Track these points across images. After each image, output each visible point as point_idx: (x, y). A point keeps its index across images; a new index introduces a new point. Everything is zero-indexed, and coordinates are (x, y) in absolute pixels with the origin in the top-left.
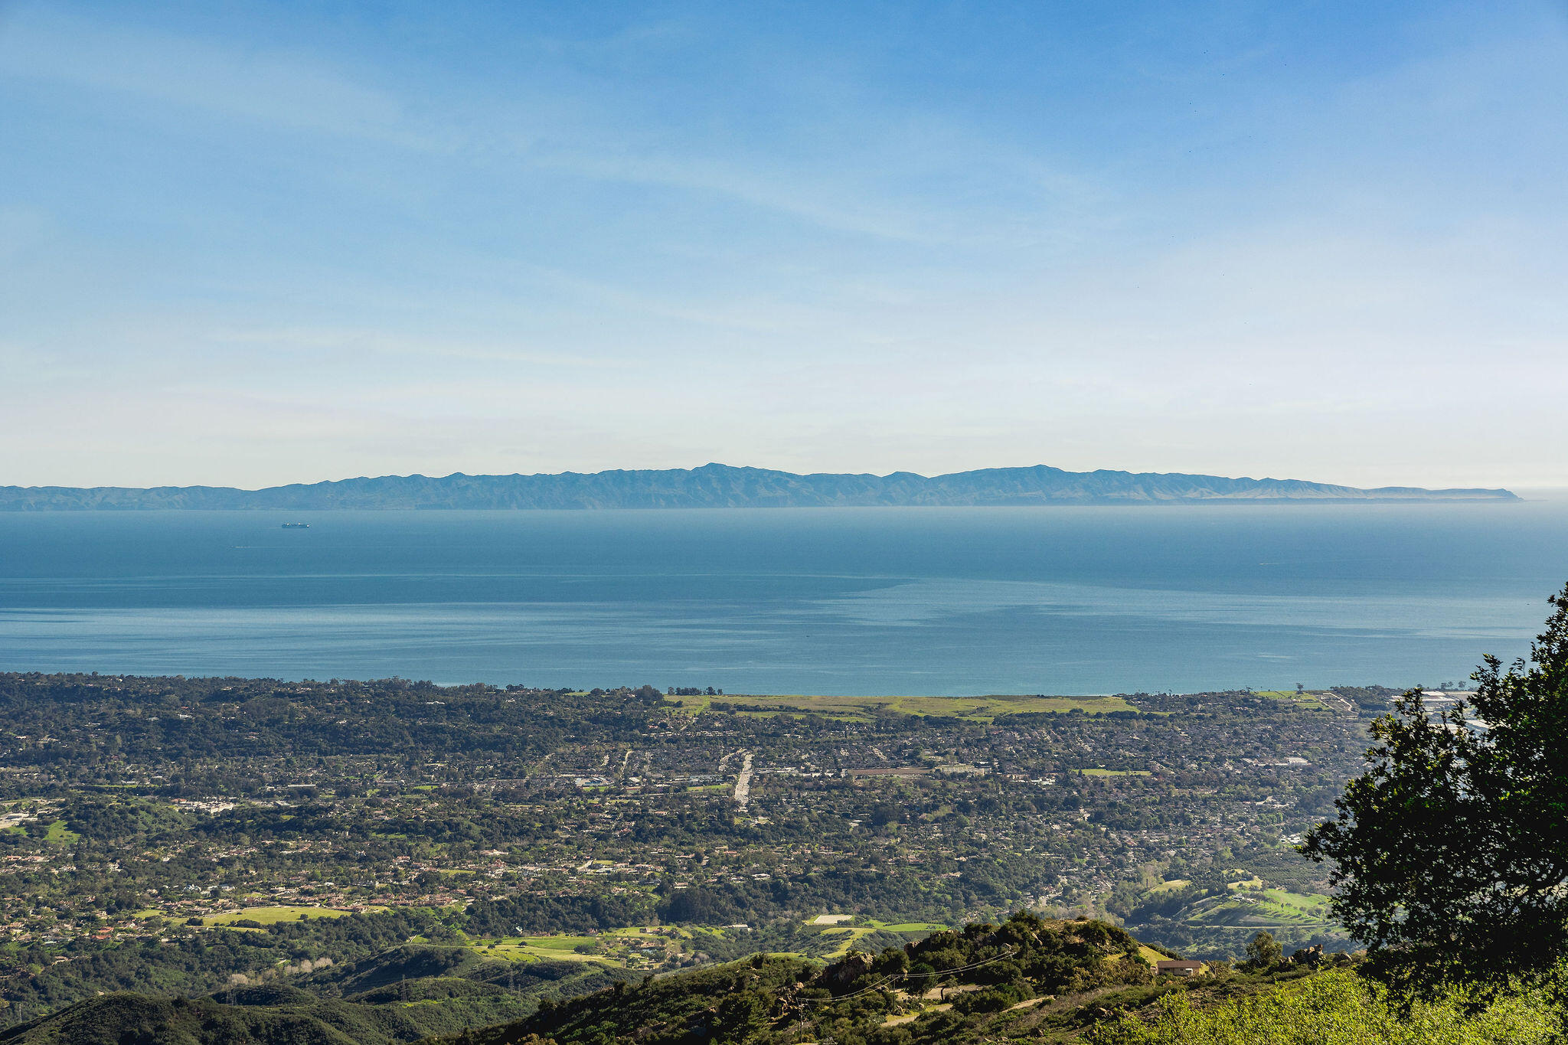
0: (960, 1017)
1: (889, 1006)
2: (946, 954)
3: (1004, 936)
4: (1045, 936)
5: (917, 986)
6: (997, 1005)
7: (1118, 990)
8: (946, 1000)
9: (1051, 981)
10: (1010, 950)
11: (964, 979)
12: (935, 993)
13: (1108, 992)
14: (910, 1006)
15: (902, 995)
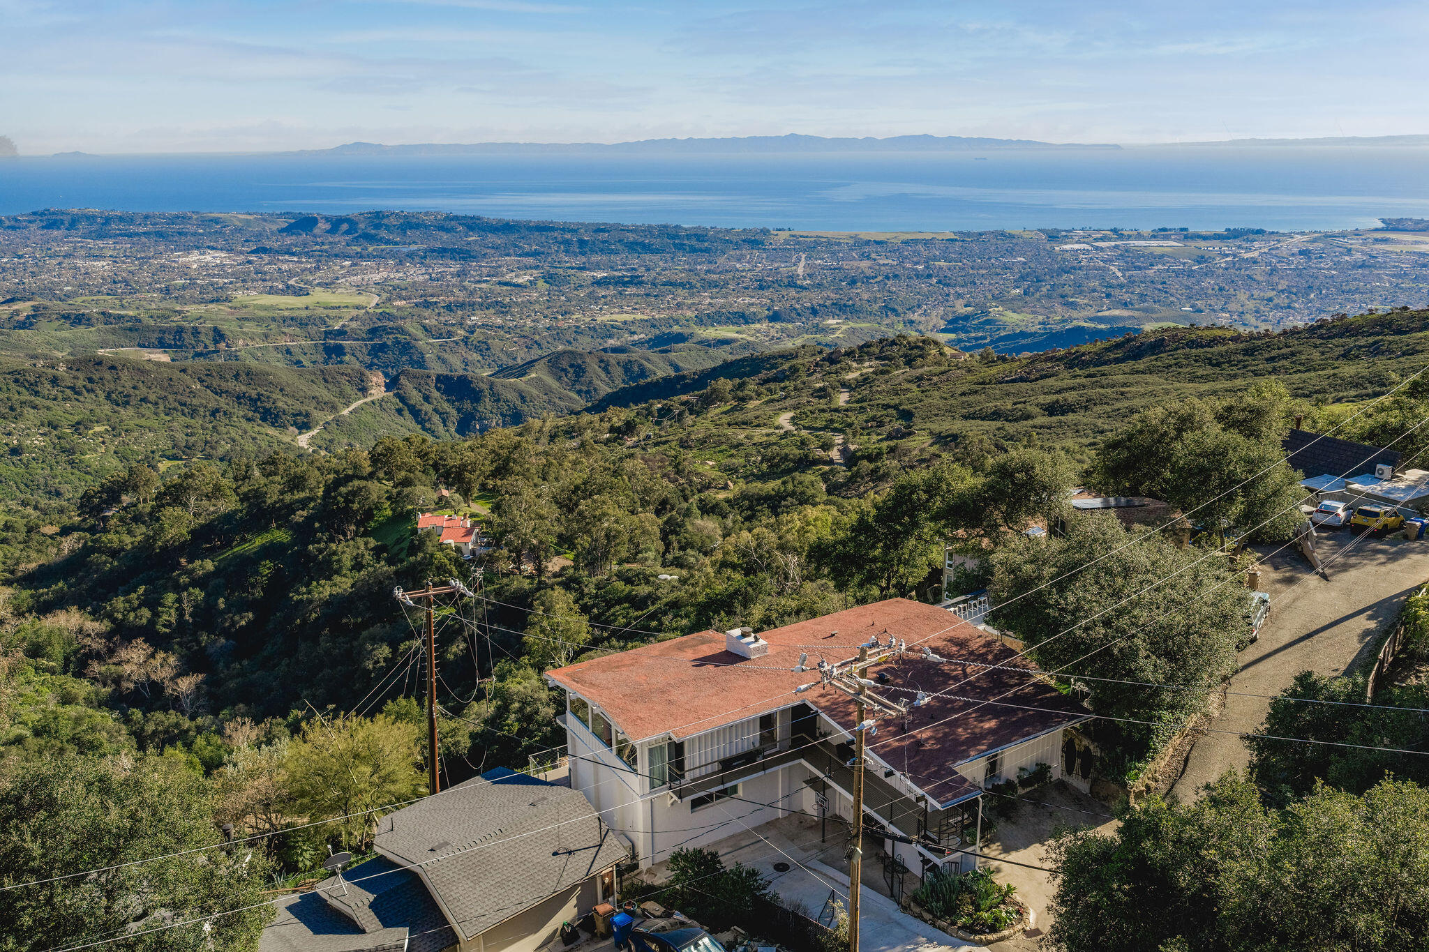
0: (874, 376)
1: (850, 369)
2: (872, 349)
3: (893, 343)
4: (909, 343)
5: (860, 361)
6: (888, 372)
7: (931, 368)
8: (871, 367)
9: (909, 362)
10: (895, 348)
11: (877, 359)
12: (867, 364)
13: (928, 369)
14: (857, 369)
15: (855, 365)
